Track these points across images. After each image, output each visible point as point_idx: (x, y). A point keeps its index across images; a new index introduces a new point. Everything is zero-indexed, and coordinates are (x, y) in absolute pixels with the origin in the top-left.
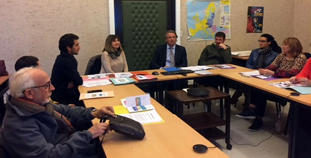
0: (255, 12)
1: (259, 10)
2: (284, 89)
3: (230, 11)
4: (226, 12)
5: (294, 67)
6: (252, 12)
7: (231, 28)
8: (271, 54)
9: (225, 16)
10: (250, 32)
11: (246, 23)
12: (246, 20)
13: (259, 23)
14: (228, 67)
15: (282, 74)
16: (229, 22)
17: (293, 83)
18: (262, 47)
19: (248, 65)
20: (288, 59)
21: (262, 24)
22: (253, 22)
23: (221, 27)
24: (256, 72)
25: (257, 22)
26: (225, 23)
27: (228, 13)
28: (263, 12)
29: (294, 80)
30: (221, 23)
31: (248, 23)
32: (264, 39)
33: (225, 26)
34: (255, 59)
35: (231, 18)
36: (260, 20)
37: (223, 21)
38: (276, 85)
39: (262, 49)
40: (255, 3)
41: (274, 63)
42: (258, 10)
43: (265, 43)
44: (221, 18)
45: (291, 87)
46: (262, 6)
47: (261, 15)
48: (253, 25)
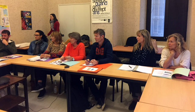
0: (26, 15)
1: (29, 14)
2: (59, 65)
3: (8, 14)
4: (5, 14)
5: (60, 50)
6: (24, 15)
7: (11, 27)
8: (43, 44)
9: (5, 17)
10: (24, 29)
11: (21, 23)
12: (21, 21)
13: (30, 23)
14: (16, 56)
15: (54, 55)
16: (8, 22)
17: (63, 60)
18: (37, 39)
19: (29, 53)
20: (56, 46)
21: (31, 23)
22: (25, 22)
23: (3, 26)
24: (38, 57)
25: (28, 22)
26: (5, 23)
27: (7, 15)
28: (31, 15)
29: (63, 58)
30: (2, 23)
31: (22, 23)
32: (38, 33)
33: (5, 25)
34: (33, 48)
35: (9, 19)
36: (30, 20)
37: (3, 21)
38: (53, 64)
39: (37, 40)
40: (25, 8)
41: (47, 49)
42: (27, 13)
43: (39, 36)
44: (2, 19)
45: (62, 63)
46: (30, 11)
47: (29, 17)
48: (26, 24)
